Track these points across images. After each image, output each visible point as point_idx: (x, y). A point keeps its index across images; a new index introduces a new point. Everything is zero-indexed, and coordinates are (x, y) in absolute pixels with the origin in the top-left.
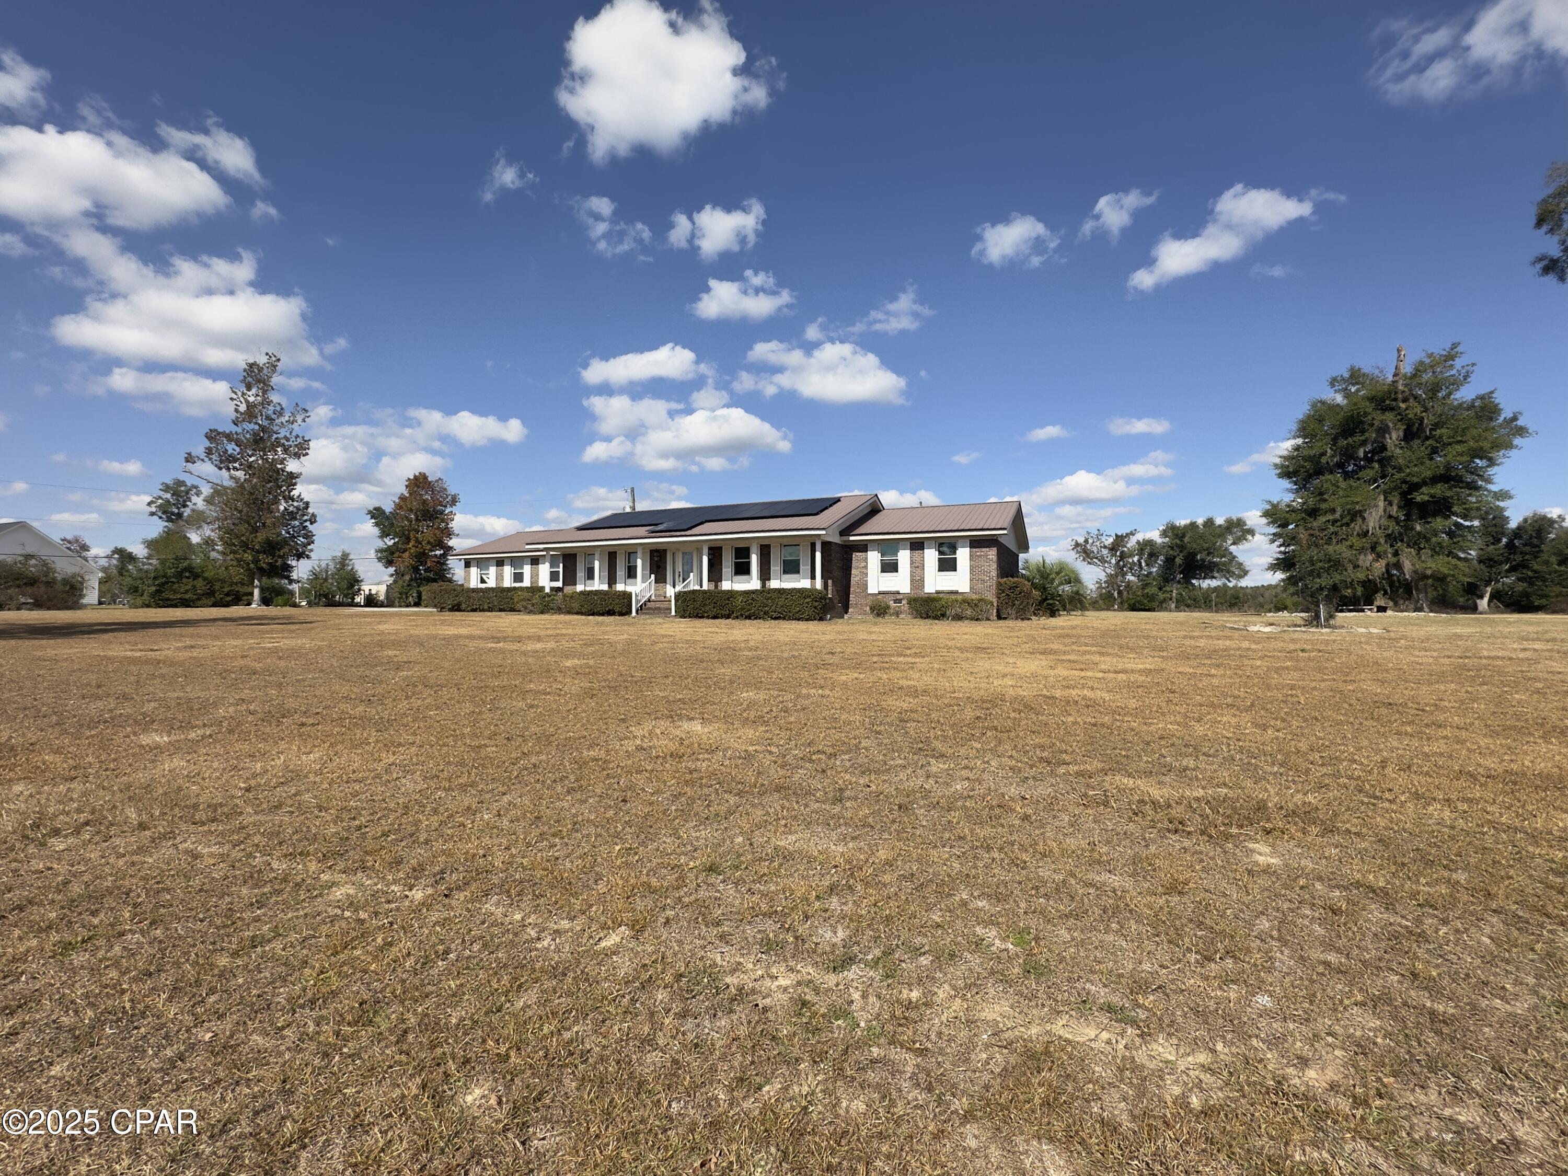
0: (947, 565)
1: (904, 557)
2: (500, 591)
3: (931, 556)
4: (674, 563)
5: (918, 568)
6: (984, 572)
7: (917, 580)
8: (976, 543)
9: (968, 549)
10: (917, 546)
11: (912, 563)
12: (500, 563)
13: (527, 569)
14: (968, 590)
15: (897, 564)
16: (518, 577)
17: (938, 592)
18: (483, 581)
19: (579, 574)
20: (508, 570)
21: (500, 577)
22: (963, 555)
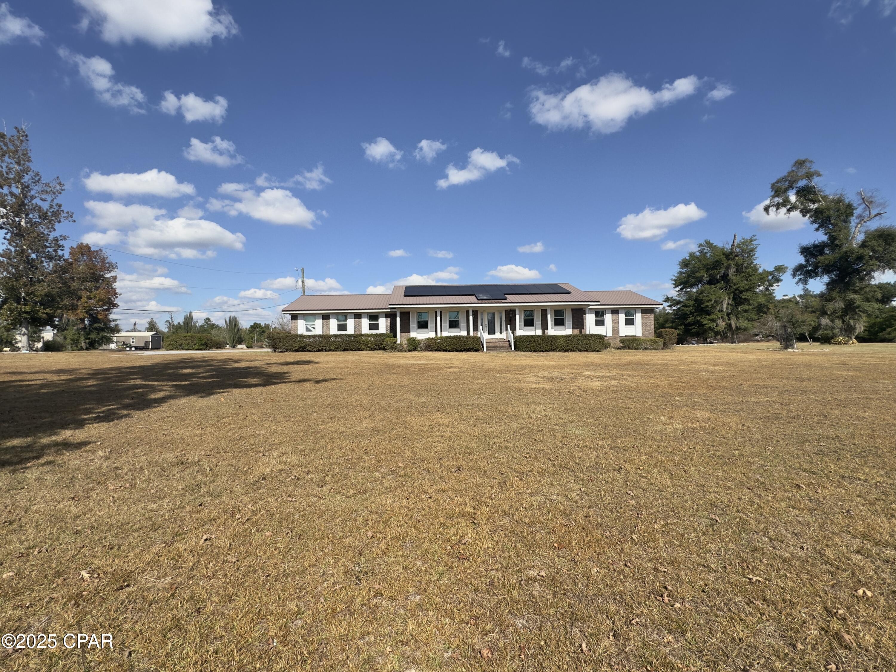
0: (630, 322)
1: (608, 317)
2: (325, 337)
3: (622, 317)
4: (482, 320)
5: (616, 323)
6: (648, 326)
7: (616, 331)
8: (644, 311)
9: (640, 314)
10: (615, 312)
11: (613, 320)
12: (326, 317)
13: (350, 323)
14: (641, 335)
15: (604, 321)
16: (343, 327)
17: (626, 336)
18: (308, 330)
19: (412, 326)
20: (333, 323)
21: (326, 327)
22: (638, 317)
